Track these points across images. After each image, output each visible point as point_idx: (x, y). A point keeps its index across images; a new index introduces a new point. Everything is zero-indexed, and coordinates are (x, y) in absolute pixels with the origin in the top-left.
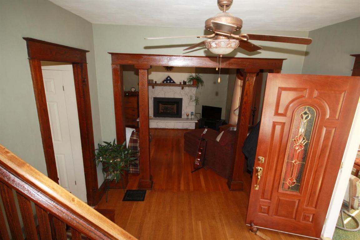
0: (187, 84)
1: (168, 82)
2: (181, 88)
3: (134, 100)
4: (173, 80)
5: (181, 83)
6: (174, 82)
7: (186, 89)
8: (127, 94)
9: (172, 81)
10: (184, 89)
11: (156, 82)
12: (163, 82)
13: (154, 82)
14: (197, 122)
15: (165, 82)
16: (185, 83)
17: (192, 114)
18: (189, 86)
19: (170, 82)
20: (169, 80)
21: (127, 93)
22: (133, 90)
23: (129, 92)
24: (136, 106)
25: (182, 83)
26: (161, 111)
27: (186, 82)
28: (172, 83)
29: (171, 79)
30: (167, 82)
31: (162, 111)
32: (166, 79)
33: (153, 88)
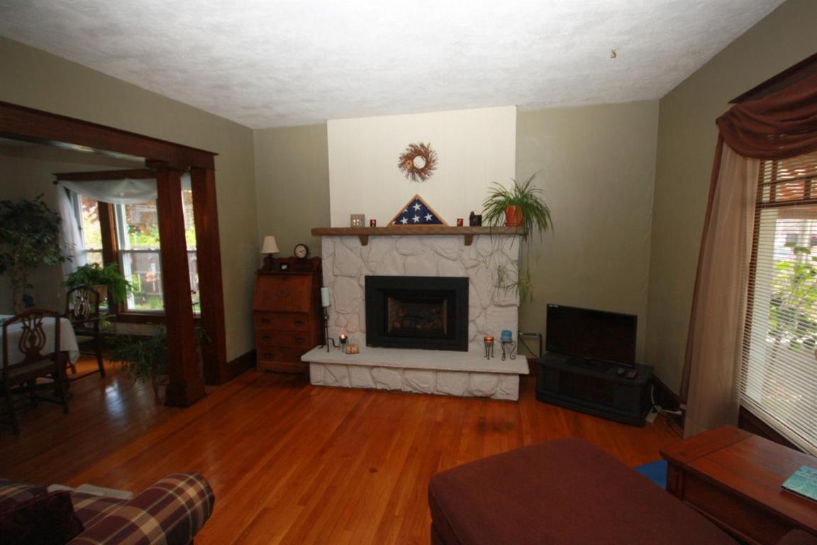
0: (485, 224)
1: (416, 219)
2: (462, 240)
3: (306, 284)
4: (430, 213)
5: (460, 222)
6: (436, 220)
7: (483, 244)
8: (284, 267)
9: (428, 217)
10: (473, 244)
11: (373, 223)
12: (398, 220)
13: (368, 225)
14: (526, 371)
15: (404, 221)
16: (476, 220)
17: (506, 338)
18: (492, 233)
19: (423, 221)
20: (418, 213)
21: (284, 264)
22: (301, 252)
23: (291, 258)
24: (306, 306)
25: (467, 223)
26: (393, 323)
27: (480, 217)
28: (429, 222)
29: (425, 210)
30: (411, 222)
31: (397, 325)
32: (406, 210)
33: (364, 243)
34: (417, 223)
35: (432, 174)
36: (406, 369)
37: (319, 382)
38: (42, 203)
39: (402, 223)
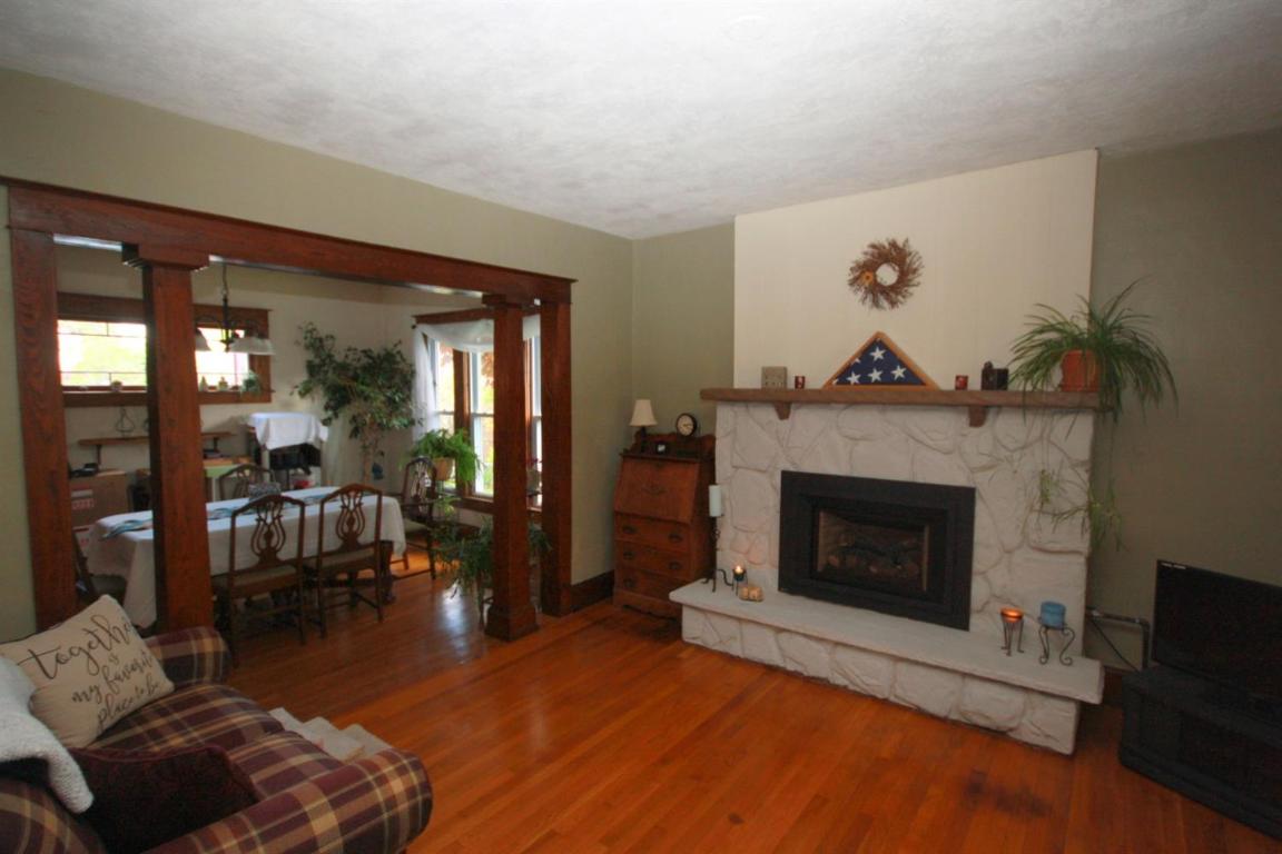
0: (1016, 385)
1: (875, 375)
2: (964, 419)
3: (682, 478)
4: (903, 365)
5: (962, 382)
6: (913, 377)
7: (1007, 427)
8: (661, 448)
9: (899, 373)
10: (988, 424)
11: (800, 382)
12: (843, 376)
13: (791, 385)
14: (1093, 697)
15: (854, 379)
16: (995, 378)
17: (1052, 620)
18: (1027, 405)
19: (887, 379)
20: (879, 365)
21: (662, 443)
22: (685, 427)
23: (671, 435)
24: (685, 514)
25: (975, 383)
26: (826, 557)
27: (1003, 374)
28: (900, 381)
29: (892, 358)
30: (865, 381)
31: (835, 561)
32: (857, 360)
33: (783, 415)
34: (876, 382)
35: (911, 294)
36: (837, 644)
37: (694, 638)
38: (399, 352)
39: (849, 383)
